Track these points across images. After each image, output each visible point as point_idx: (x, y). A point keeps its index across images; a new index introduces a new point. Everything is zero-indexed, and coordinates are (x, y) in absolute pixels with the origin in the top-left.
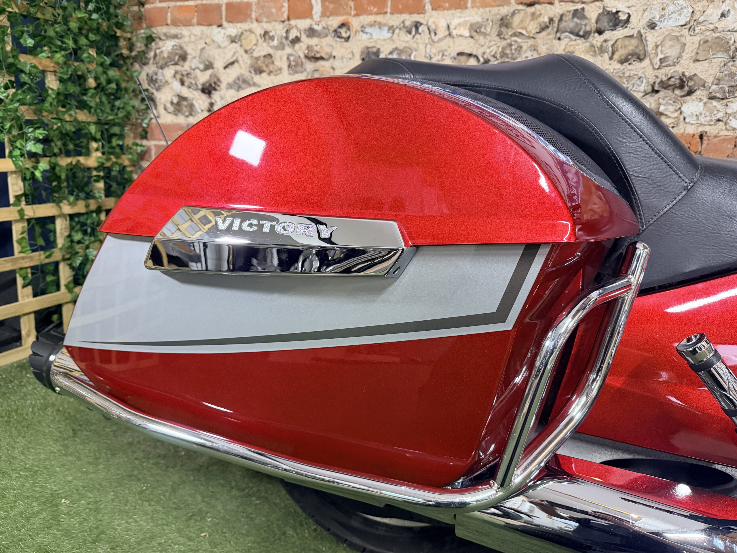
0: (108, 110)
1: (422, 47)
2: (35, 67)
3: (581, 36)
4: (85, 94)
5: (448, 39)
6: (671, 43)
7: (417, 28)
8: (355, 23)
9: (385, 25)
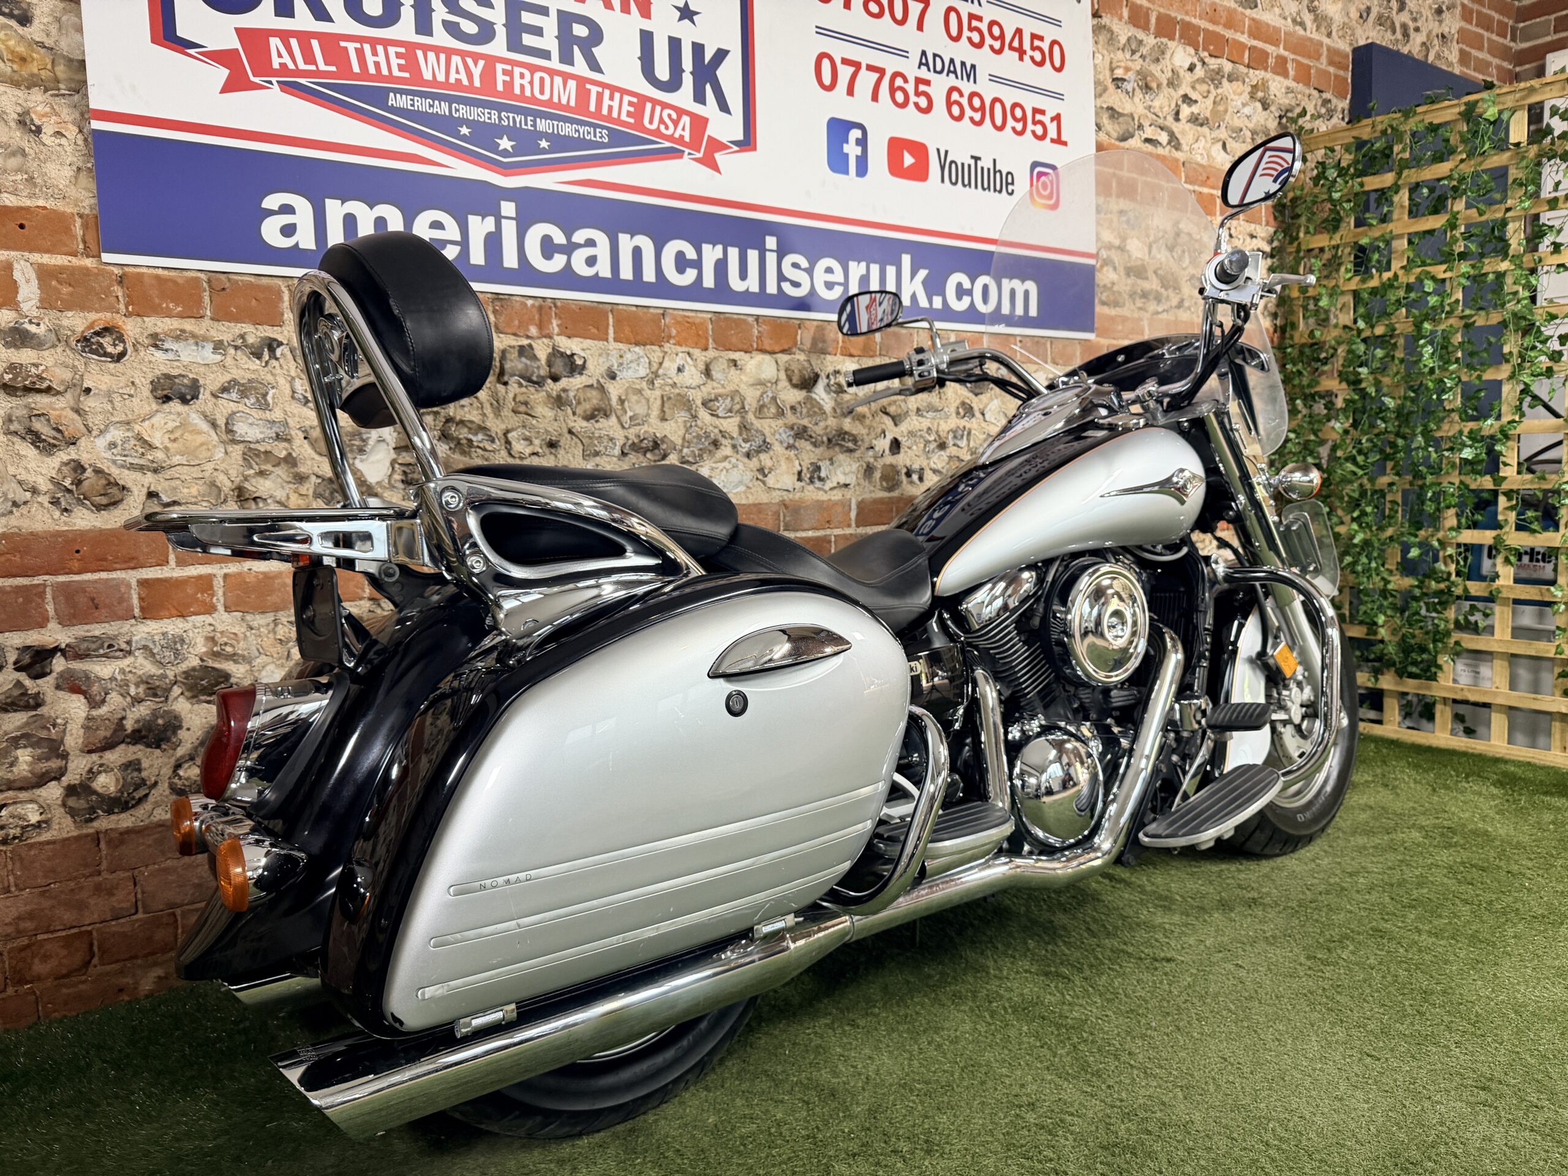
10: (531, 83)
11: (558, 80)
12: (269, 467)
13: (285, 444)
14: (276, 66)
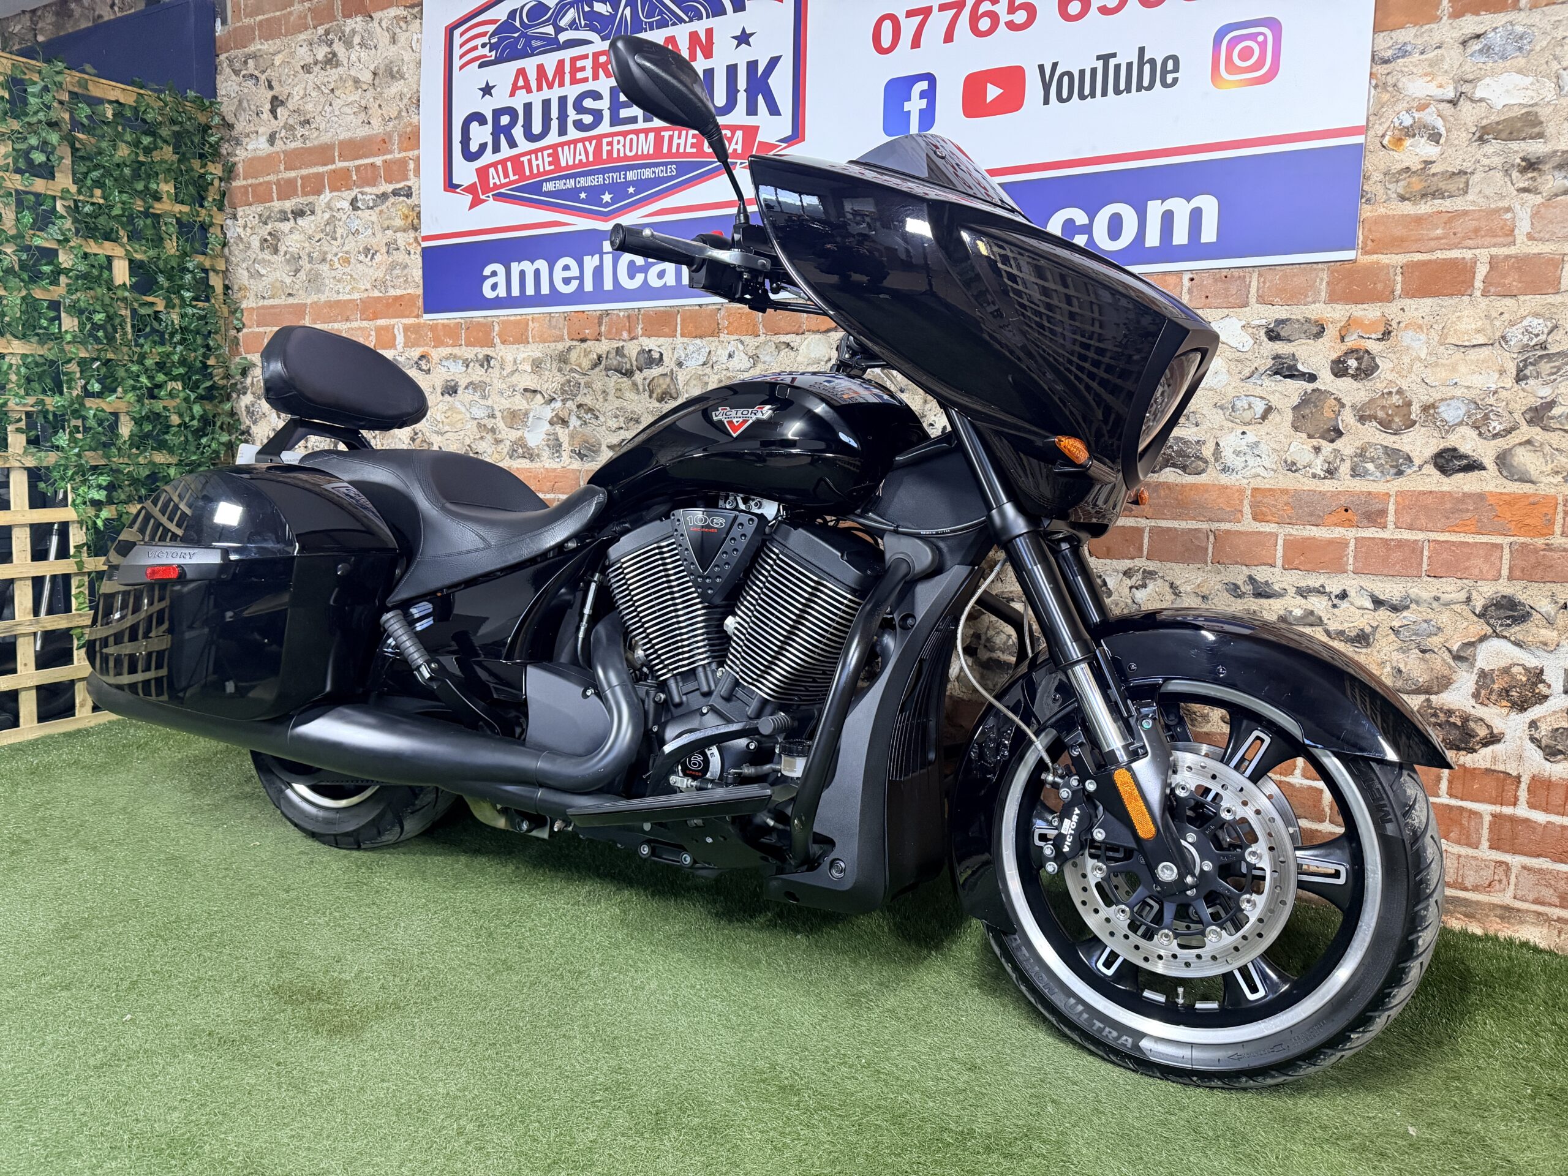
0: (193, 449)
1: (495, 381)
2: (103, 411)
3: (625, 374)
4: (167, 433)
5: (517, 374)
6: (694, 382)
7: (489, 362)
8: (436, 354)
9: (460, 358)
10: (624, 146)
11: (642, 136)
12: (484, 434)
13: (493, 421)
14: (491, 185)
